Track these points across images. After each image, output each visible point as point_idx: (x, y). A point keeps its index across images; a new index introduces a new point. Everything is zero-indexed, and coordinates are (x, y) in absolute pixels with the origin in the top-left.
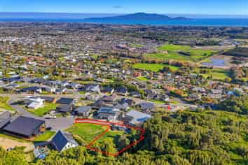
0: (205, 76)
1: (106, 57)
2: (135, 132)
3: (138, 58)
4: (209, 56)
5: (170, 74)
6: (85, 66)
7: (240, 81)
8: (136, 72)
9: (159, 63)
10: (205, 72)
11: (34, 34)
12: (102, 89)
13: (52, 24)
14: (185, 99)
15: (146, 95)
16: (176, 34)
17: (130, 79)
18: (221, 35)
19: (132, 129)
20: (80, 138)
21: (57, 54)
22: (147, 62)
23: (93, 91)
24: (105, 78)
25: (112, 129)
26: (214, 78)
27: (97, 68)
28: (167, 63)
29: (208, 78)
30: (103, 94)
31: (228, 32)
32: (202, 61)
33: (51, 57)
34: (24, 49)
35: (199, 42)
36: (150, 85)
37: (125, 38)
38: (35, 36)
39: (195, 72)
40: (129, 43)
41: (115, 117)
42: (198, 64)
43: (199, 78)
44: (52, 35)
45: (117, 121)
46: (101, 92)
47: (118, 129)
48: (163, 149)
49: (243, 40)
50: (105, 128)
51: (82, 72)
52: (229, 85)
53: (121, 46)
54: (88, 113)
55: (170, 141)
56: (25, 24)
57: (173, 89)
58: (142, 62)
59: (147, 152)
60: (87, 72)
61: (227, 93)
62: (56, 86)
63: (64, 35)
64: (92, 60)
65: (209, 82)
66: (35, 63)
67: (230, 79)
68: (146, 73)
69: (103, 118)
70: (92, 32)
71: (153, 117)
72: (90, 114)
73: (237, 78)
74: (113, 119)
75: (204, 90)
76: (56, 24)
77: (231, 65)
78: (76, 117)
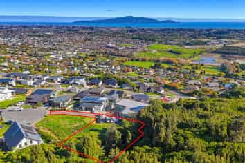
0: (198, 72)
1: (94, 56)
2: (127, 124)
3: (128, 57)
4: (199, 54)
5: (162, 70)
6: (72, 63)
7: (234, 75)
8: (127, 68)
9: (150, 61)
10: (197, 68)
11: (21, 35)
12: (89, 82)
13: (40, 27)
14: (182, 91)
15: (138, 88)
16: (164, 35)
17: (120, 75)
18: (208, 36)
19: (124, 120)
20: (49, 132)
21: (43, 53)
22: (137, 60)
23: (77, 84)
24: (93, 73)
25: (97, 122)
26: (207, 73)
27: (85, 65)
28: (158, 61)
29: (201, 73)
30: (89, 87)
31: (214, 33)
32: (192, 59)
33: (36, 55)
34: (8, 49)
35: (187, 41)
36: (143, 80)
37: (114, 39)
38: (21, 37)
39: (187, 69)
40: (118, 43)
41: (102, 107)
42: (189, 61)
43: (192, 73)
44: (39, 36)
45: (105, 112)
46: (88, 84)
47: (105, 121)
48: (174, 143)
49: (230, 40)
50: (87, 121)
51: (68, 68)
52: (224, 79)
53: (110, 45)
54: (67, 103)
55: (181, 131)
56: (11, 27)
57: (167, 82)
58: (132, 60)
59: (149, 148)
60: (73, 68)
61: (224, 85)
62: (35, 80)
63: (52, 36)
64: (80, 58)
65: (203, 77)
66: (18, 61)
67: (224, 74)
68: (137, 69)
69: (86, 109)
70: (81, 33)
71: (150, 105)
72: (69, 104)
73: (231, 72)
74: (100, 110)
75: (200, 83)
76: (45, 27)
77: (223, 61)
78: (51, 108)
